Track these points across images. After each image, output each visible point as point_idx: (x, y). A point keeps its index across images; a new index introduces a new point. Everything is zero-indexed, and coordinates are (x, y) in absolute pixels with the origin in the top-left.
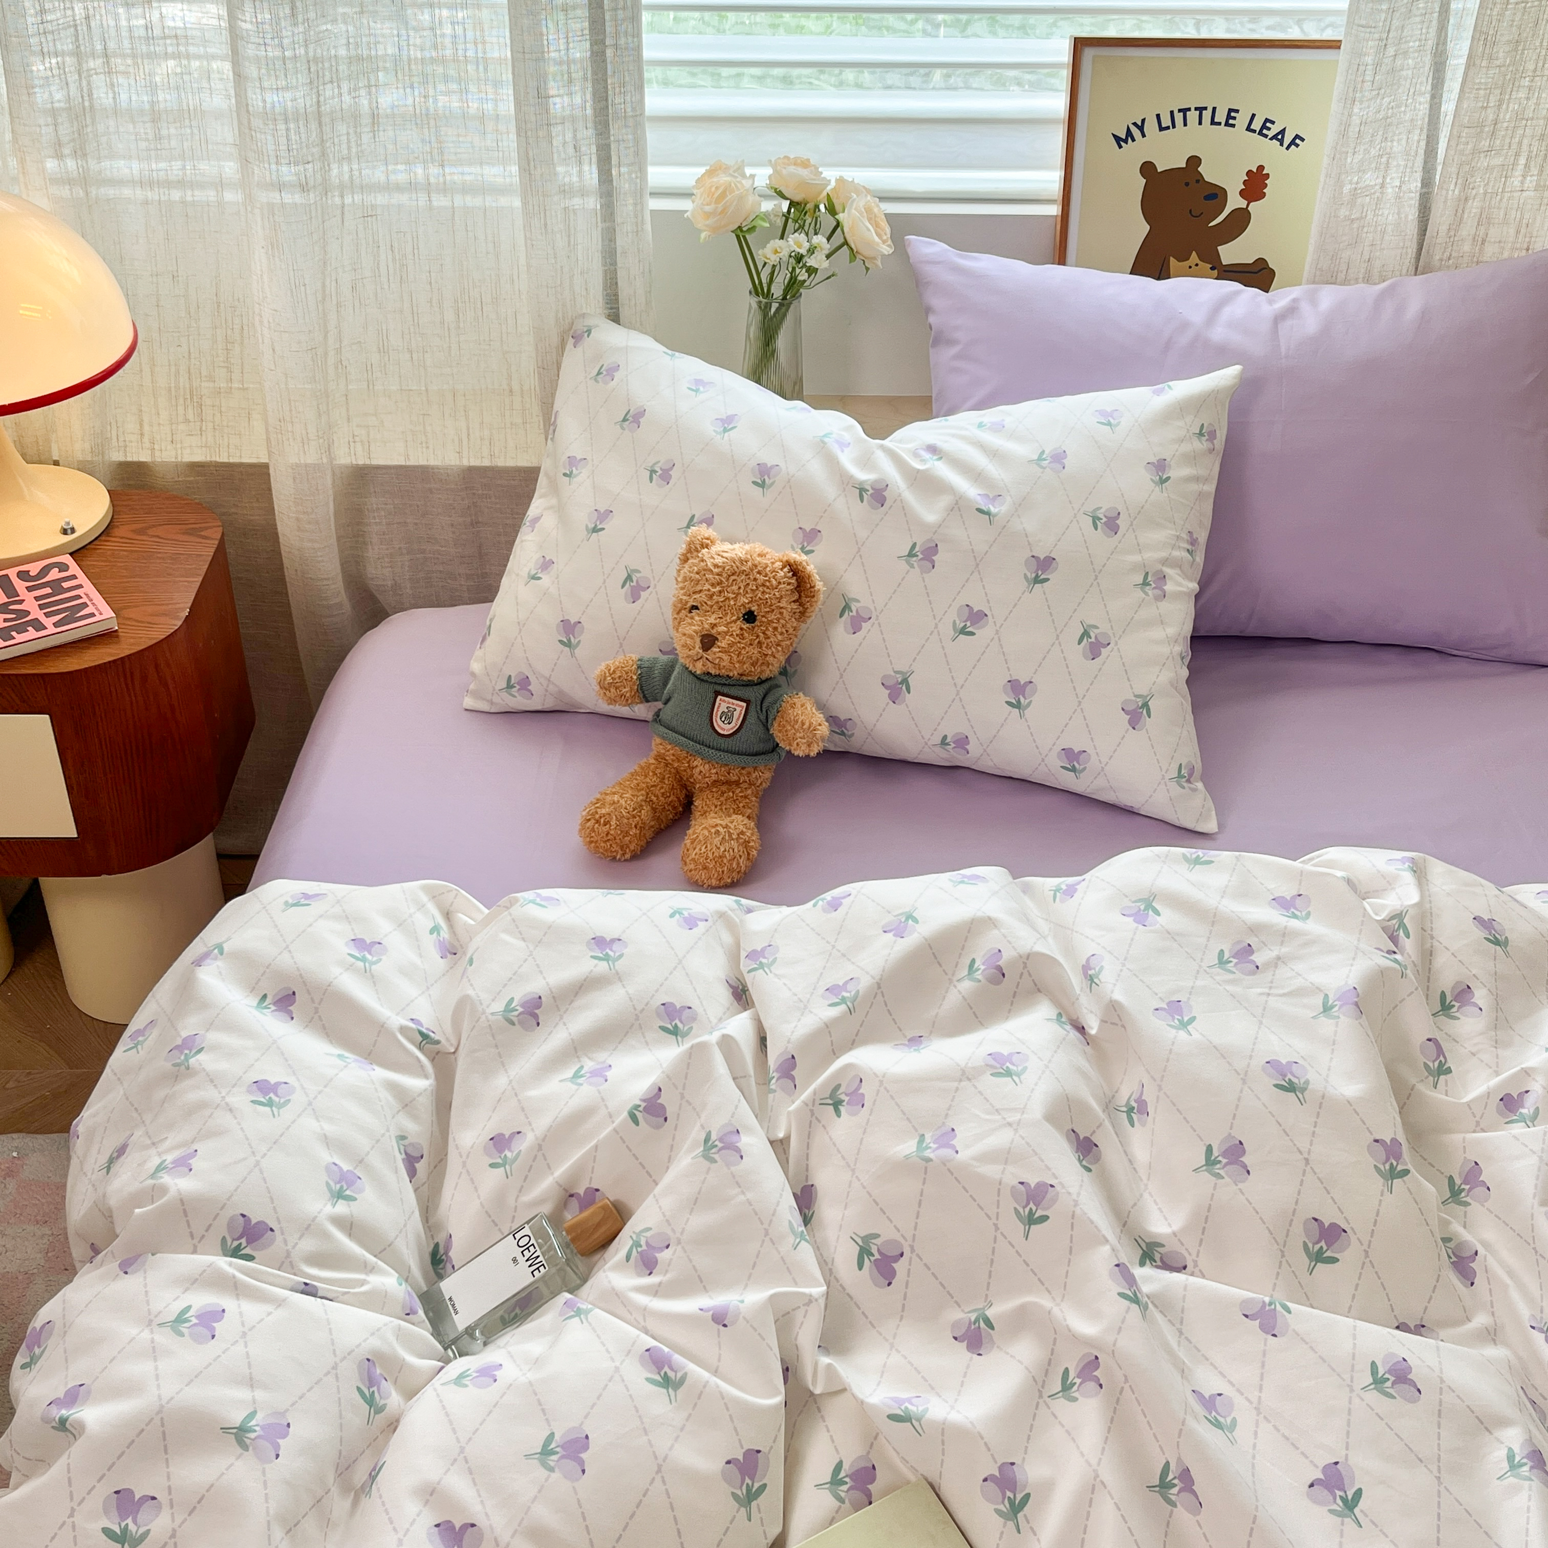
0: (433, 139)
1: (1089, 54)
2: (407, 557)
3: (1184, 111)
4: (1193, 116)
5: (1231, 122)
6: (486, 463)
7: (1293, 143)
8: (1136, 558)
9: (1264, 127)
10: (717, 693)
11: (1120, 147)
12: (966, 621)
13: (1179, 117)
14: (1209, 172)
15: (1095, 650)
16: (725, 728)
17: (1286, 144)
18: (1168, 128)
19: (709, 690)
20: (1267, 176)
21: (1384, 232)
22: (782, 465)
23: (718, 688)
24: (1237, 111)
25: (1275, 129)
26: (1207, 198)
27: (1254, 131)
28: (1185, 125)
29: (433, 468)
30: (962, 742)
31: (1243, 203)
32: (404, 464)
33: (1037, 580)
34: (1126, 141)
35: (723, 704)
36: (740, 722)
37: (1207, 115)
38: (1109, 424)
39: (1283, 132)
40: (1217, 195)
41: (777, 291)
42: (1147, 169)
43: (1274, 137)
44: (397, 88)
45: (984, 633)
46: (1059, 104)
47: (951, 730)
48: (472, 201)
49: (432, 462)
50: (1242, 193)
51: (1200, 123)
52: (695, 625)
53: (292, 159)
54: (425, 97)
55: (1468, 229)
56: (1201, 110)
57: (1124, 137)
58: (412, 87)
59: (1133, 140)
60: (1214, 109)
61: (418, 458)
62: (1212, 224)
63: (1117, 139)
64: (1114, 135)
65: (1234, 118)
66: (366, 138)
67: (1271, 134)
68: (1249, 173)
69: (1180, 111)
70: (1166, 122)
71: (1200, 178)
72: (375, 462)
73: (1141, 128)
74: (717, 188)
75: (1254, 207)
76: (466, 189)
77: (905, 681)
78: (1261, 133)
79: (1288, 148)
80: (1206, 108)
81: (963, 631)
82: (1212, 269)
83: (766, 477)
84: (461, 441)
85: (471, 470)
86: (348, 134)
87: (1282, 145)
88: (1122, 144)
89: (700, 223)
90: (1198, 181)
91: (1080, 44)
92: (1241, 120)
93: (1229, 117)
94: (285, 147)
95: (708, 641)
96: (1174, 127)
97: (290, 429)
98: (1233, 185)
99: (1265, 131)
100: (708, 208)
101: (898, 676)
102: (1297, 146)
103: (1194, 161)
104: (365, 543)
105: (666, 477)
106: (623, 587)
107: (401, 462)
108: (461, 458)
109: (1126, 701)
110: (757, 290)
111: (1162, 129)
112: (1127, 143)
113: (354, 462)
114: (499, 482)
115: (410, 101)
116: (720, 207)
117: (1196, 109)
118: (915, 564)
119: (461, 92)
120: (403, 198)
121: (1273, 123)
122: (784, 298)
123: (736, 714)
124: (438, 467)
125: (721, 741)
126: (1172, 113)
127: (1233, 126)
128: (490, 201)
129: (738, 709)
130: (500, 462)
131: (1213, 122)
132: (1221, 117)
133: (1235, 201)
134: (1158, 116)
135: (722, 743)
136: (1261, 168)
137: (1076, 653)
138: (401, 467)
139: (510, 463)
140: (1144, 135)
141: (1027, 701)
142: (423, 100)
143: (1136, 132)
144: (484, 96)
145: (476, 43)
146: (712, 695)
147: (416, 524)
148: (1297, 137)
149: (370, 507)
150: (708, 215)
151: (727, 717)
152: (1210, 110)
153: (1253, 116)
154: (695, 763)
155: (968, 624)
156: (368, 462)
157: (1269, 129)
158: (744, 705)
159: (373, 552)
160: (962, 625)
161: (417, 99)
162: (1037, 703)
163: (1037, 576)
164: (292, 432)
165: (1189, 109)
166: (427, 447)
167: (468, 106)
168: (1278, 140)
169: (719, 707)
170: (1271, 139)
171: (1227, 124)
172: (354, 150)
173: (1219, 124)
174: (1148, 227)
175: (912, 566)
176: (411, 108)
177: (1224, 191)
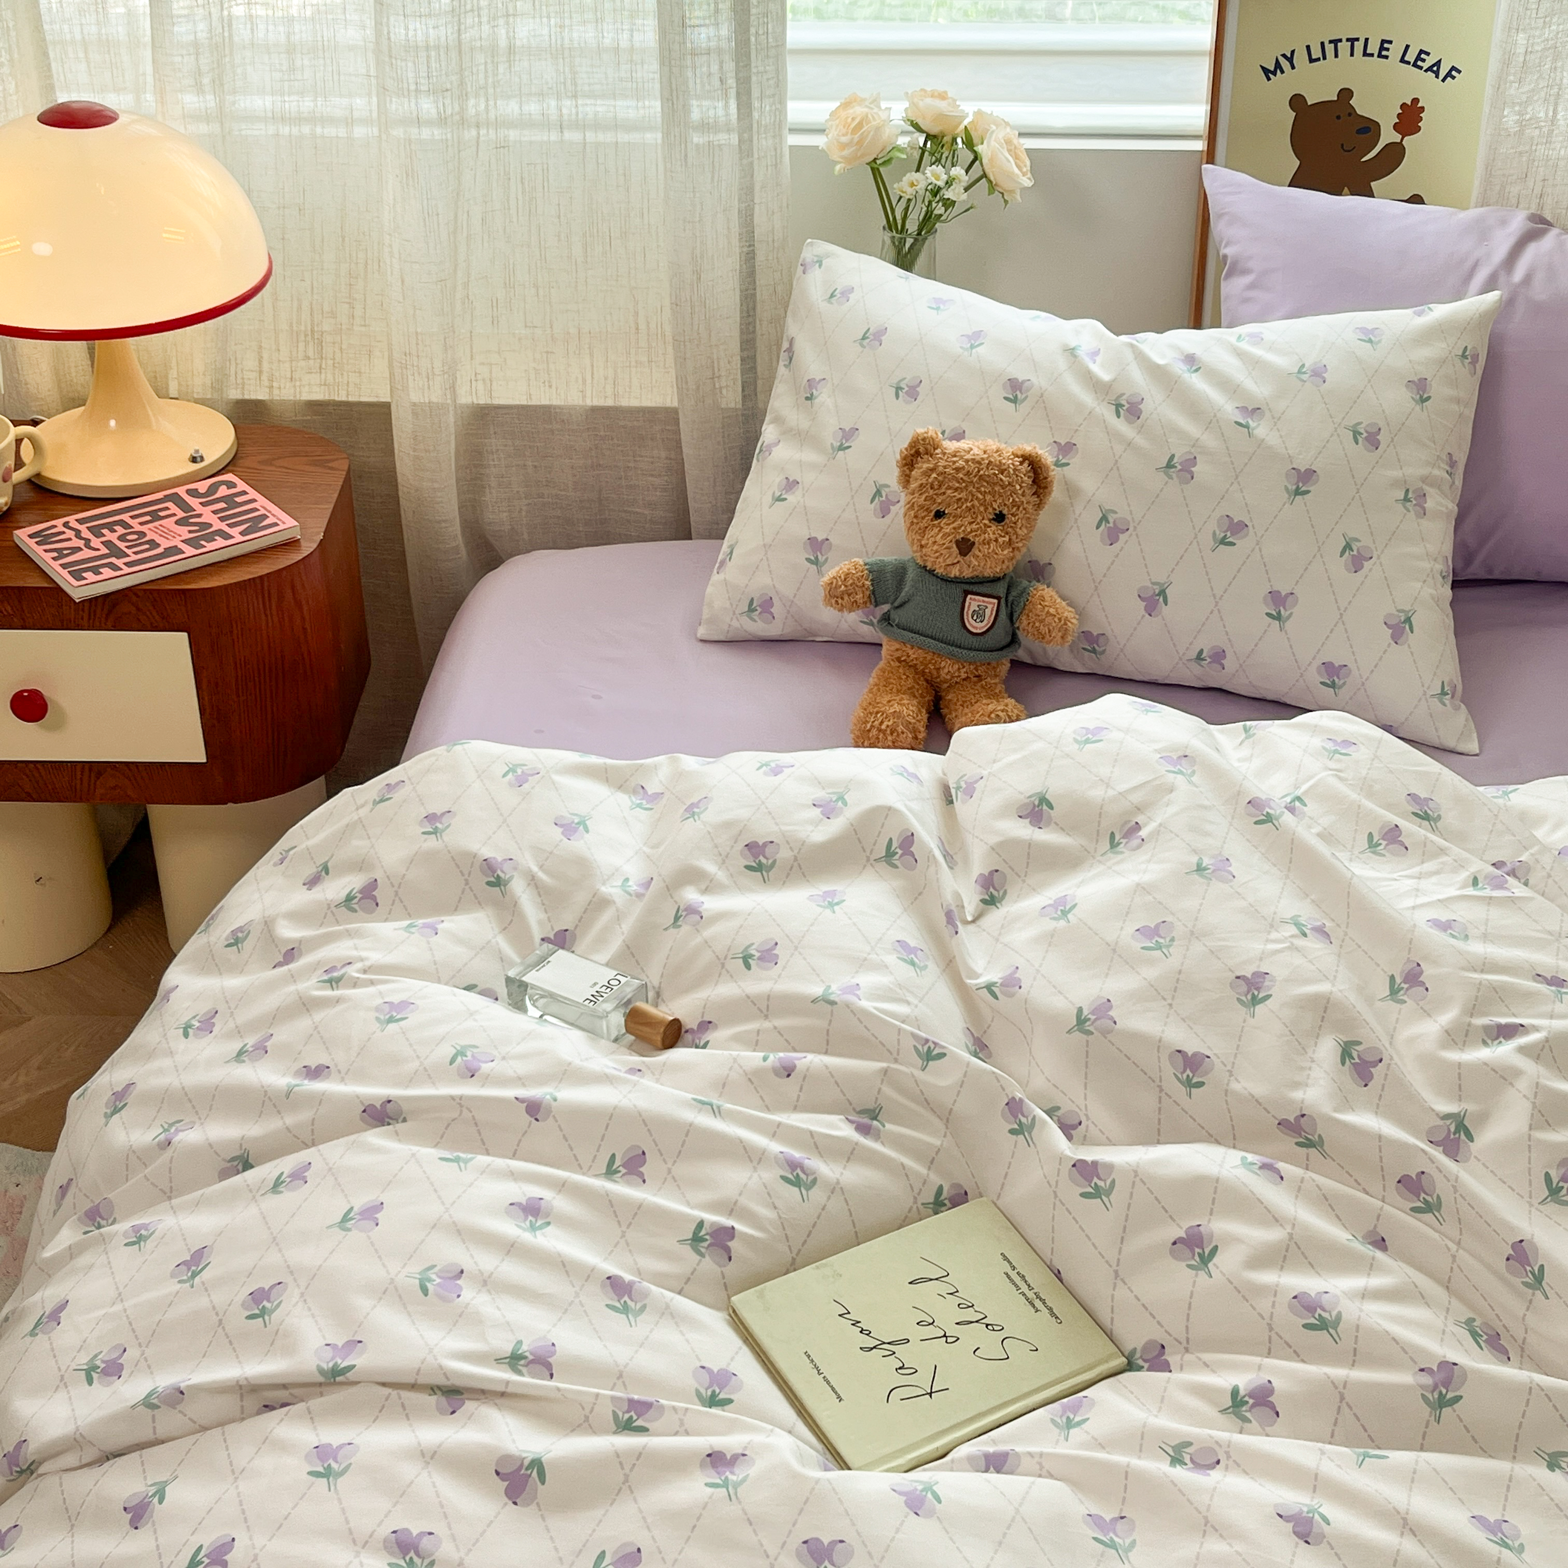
0: (567, 69)
2: (525, 502)
3: (1336, 42)
4: (1344, 47)
5: (1384, 53)
6: (610, 403)
7: (1449, 75)
9: (1418, 58)
10: (966, 593)
11: (1269, 79)
13: (1330, 48)
16: (977, 626)
17: (1442, 76)
18: (1318, 59)
19: (957, 590)
20: (1422, 109)
23: (967, 587)
24: (1390, 42)
25: (1430, 61)
26: (1359, 132)
27: (1408, 63)
28: (1336, 56)
29: (555, 407)
31: (1397, 138)
34: (1274, 73)
35: (973, 603)
36: (992, 619)
37: (1359, 46)
39: (1438, 63)
40: (1370, 129)
41: (912, 226)
42: (1297, 101)
43: (1430, 69)
44: (534, 17)
46: (1205, 36)
49: (555, 402)
50: (1396, 127)
51: (1352, 55)
52: (948, 531)
53: (431, 87)
54: (560, 27)
56: (1352, 41)
57: (1272, 69)
58: (549, 17)
59: (1282, 72)
60: (1367, 40)
61: (542, 397)
62: (1363, 159)
63: (1266, 71)
64: (1262, 67)
65: (1388, 49)
66: (501, 69)
67: (1426, 65)
68: (1403, 106)
69: (1331, 42)
70: (1316, 53)
71: (1352, 112)
72: (496, 402)
73: (1290, 60)
74: (853, 120)
76: (598, 125)
78: (1415, 65)
79: (1443, 80)
80: (1357, 39)
84: (584, 381)
85: (594, 410)
86: (486, 63)
87: (1437, 77)
88: (1271, 76)
89: (835, 155)
90: (1350, 115)
92: (1395, 52)
93: (1382, 48)
94: (425, 75)
95: (965, 546)
96: (1325, 58)
97: (415, 364)
98: (1387, 118)
99: (1419, 63)
100: (844, 139)
102: (1453, 78)
103: (1346, 94)
107: (523, 402)
108: (584, 397)
110: (891, 225)
111: (1312, 60)
112: (1275, 75)
113: (475, 402)
114: (621, 423)
115: (545, 31)
116: (856, 137)
117: (1348, 40)
119: (597, 22)
120: (536, 136)
121: (1428, 54)
122: (919, 234)
123: (988, 612)
124: (559, 407)
125: (975, 639)
126: (1322, 44)
127: (1386, 57)
128: (623, 138)
129: (990, 607)
130: (625, 402)
131: (1365, 54)
132: (1373, 48)
133: (1388, 136)
134: (1308, 47)
135: (975, 641)
136: (1416, 101)
138: (522, 406)
139: (634, 403)
140: (1293, 67)
142: (558, 29)
143: (1285, 64)
144: (620, 27)
146: (961, 594)
147: (535, 467)
148: (1453, 68)
149: (489, 448)
150: (843, 146)
151: (979, 615)
152: (1362, 42)
153: (1407, 47)
156: (489, 402)
157: (1424, 60)
158: (996, 601)
159: (491, 496)
161: (553, 30)
164: (418, 366)
165: (1340, 40)
166: (550, 386)
167: (603, 37)
168: (1433, 72)
169: (969, 606)
170: (1426, 71)
171: (1380, 56)
173: (1372, 55)
174: (1298, 162)
176: (547, 38)
177: (1377, 125)
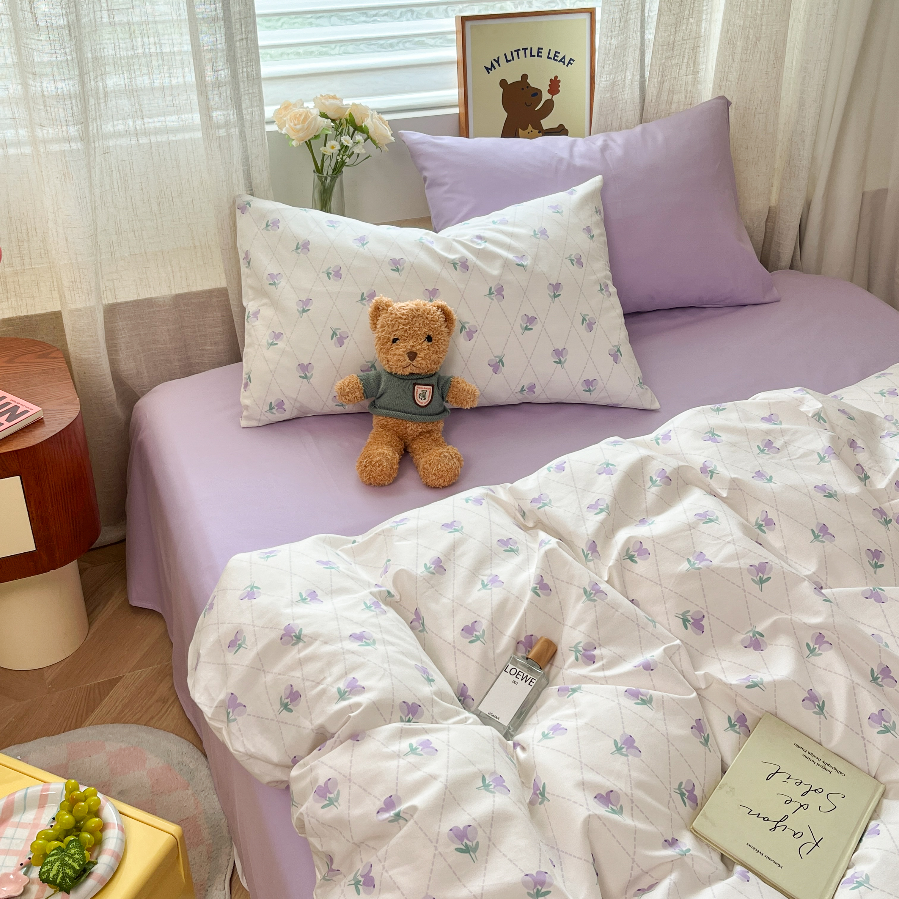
0: (137, 104)
1: (468, 24)
2: (142, 355)
3: (517, 51)
4: (521, 53)
5: (540, 54)
6: (185, 291)
7: (569, 63)
8: (594, 278)
9: (555, 56)
10: (415, 384)
11: (489, 73)
12: (527, 323)
13: (515, 54)
14: (532, 82)
15: (590, 327)
16: (423, 402)
17: (566, 64)
18: (510, 60)
19: (410, 383)
21: (626, 103)
22: (405, 258)
23: (415, 381)
24: (542, 49)
25: (560, 57)
26: (533, 95)
27: (551, 58)
28: (519, 58)
29: (155, 298)
30: (532, 388)
31: (549, 96)
32: (136, 299)
33: (555, 296)
34: (491, 70)
35: (419, 390)
36: (430, 397)
37: (528, 52)
38: (558, 212)
39: (564, 57)
40: (537, 93)
42: (503, 83)
43: (561, 61)
44: (115, 75)
45: (537, 328)
47: (526, 382)
48: (160, 138)
49: (154, 295)
50: (549, 91)
51: (525, 57)
52: (401, 348)
53: (75, 122)
54: (130, 79)
55: (664, 96)
56: (525, 49)
57: (490, 68)
58: (123, 73)
59: (495, 68)
60: (531, 48)
62: (536, 109)
63: (487, 69)
64: (485, 67)
65: (541, 52)
66: (102, 105)
67: (559, 59)
69: (515, 51)
70: (510, 57)
71: (528, 86)
72: (119, 301)
73: (498, 62)
74: (300, 115)
75: (555, 98)
76: (157, 132)
77: (501, 361)
78: (554, 59)
79: (567, 66)
80: (527, 49)
81: (526, 329)
82: (539, 132)
83: (398, 266)
84: (169, 280)
85: (177, 296)
86: (95, 104)
87: (564, 64)
88: (490, 71)
89: (292, 135)
90: (528, 87)
91: (464, 19)
92: (544, 53)
93: (539, 52)
94: (71, 115)
95: (412, 355)
96: (513, 60)
97: (79, 287)
98: (544, 88)
99: (556, 58)
101: (497, 358)
102: (571, 64)
103: (525, 77)
104: (116, 351)
105: (338, 274)
106: (332, 339)
109: (610, 350)
111: (507, 61)
112: (492, 70)
113: (107, 303)
114: (194, 301)
115: (122, 82)
116: (306, 125)
117: (523, 49)
118: (494, 298)
119: (149, 74)
120: (124, 141)
121: (559, 53)
122: (334, 174)
123: (428, 393)
124: (157, 298)
125: (422, 409)
126: (512, 52)
127: (541, 56)
128: (172, 137)
129: (428, 391)
130: (194, 289)
131: (531, 56)
132: (535, 53)
133: (546, 96)
134: (505, 55)
135: (423, 411)
136: (556, 77)
137: (582, 329)
138: (135, 301)
139: (200, 288)
140: (499, 66)
141: (564, 359)
142: (129, 80)
143: (495, 64)
144: (163, 75)
145: (155, 44)
146: (412, 386)
147: (146, 334)
148: (571, 59)
149: (118, 328)
151: (423, 396)
152: (529, 49)
153: (550, 50)
154: (408, 425)
155: (528, 324)
156: (115, 301)
157: (558, 57)
158: (431, 387)
159: (122, 355)
160: (525, 325)
161: (126, 80)
162: (570, 359)
163: (555, 294)
164: (81, 288)
165: (519, 50)
166: (150, 287)
167: (154, 83)
168: (562, 62)
169: (417, 392)
170: (559, 62)
171: (538, 56)
172: (98, 114)
173: (534, 56)
174: (507, 114)
175: (493, 299)
176: (124, 86)
177: (540, 91)
